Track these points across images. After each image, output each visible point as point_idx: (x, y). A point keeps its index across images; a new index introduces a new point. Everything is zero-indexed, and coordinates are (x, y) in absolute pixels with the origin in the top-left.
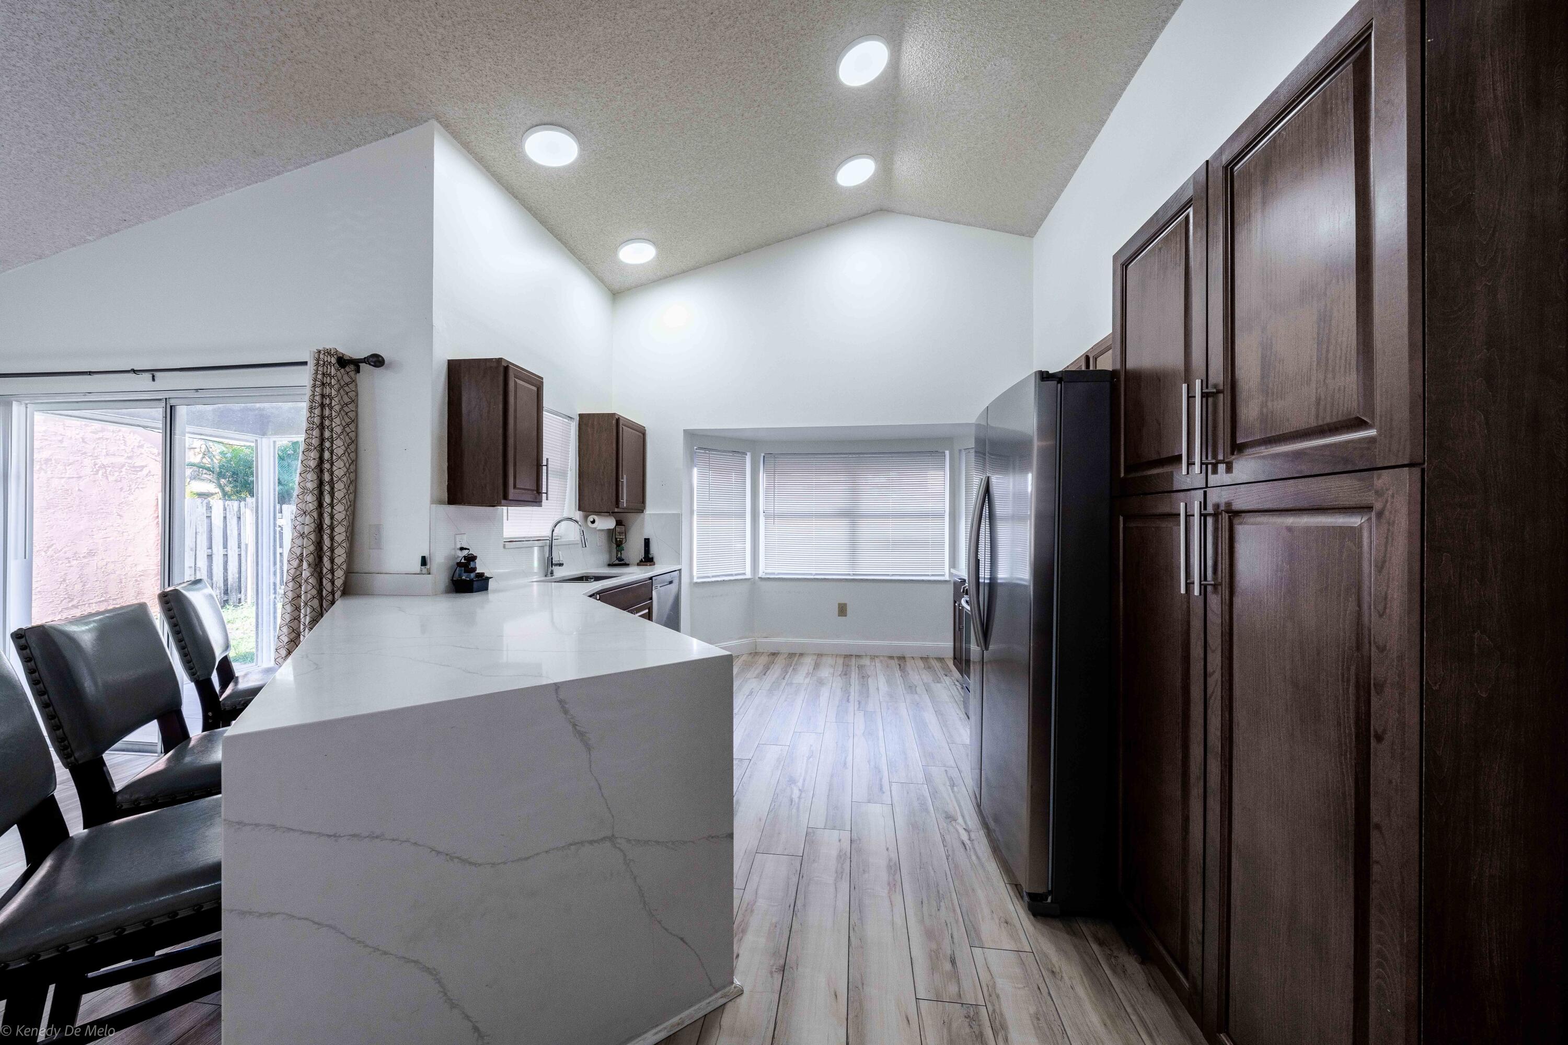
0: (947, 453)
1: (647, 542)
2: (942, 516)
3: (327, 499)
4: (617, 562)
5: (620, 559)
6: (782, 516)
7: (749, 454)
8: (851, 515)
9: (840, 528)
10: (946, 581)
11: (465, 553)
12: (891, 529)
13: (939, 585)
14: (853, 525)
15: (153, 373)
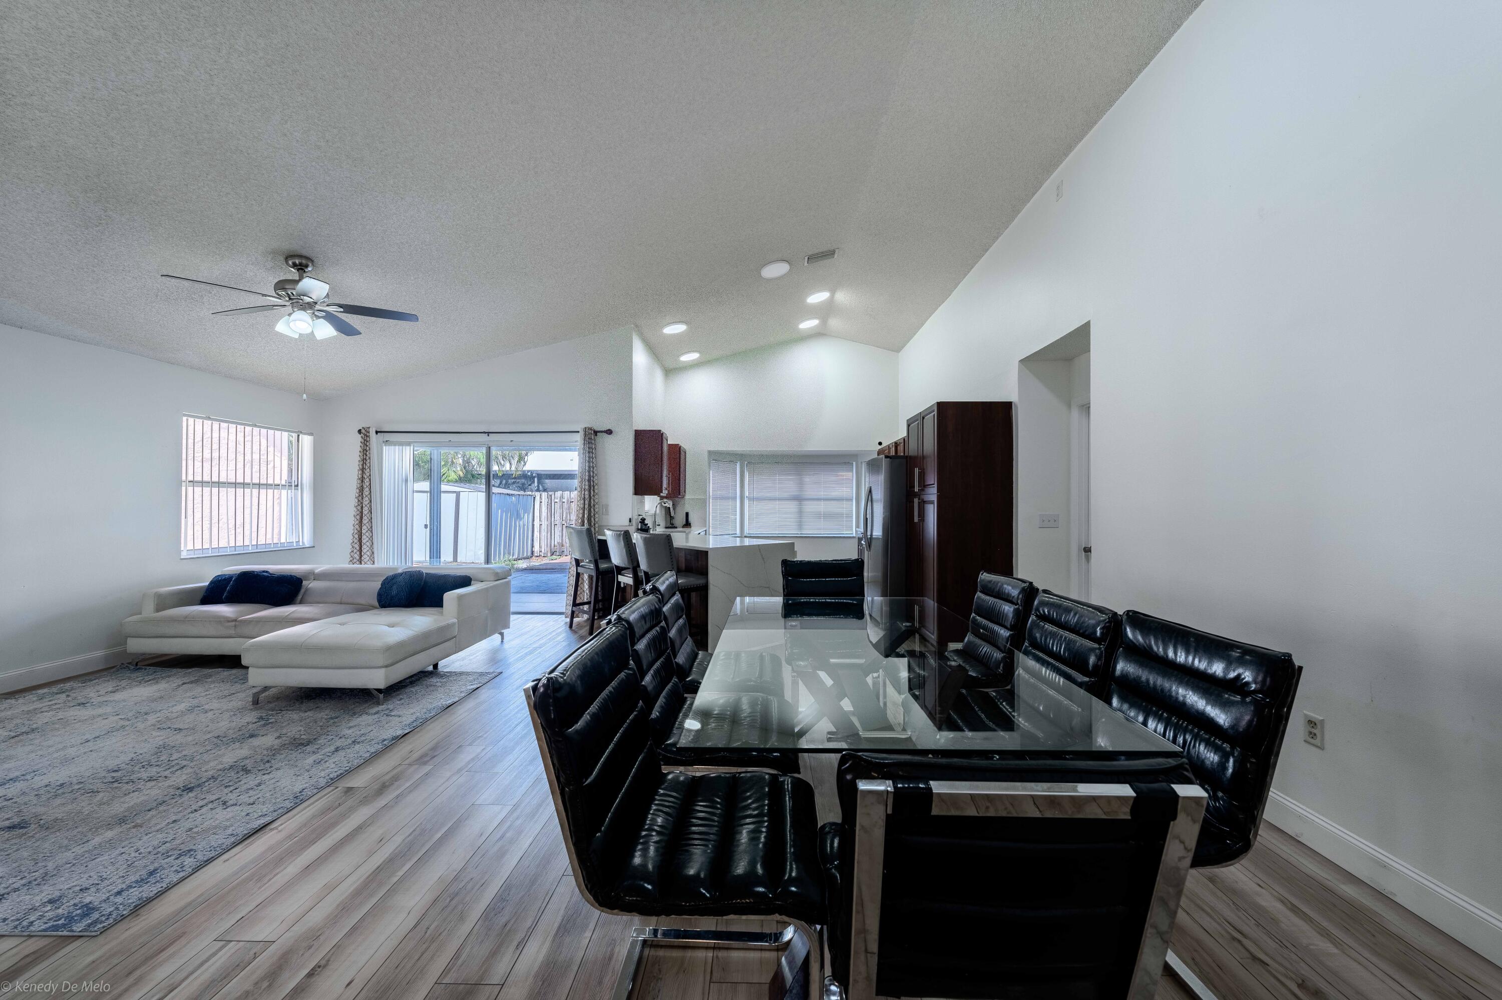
0: (854, 463)
1: (687, 514)
2: (851, 500)
3: (592, 492)
4: (671, 526)
5: (673, 524)
6: (758, 499)
7: (739, 462)
8: (799, 499)
9: (792, 506)
10: (854, 537)
11: (641, 517)
12: (822, 507)
13: (849, 540)
14: (800, 505)
15: (488, 433)
